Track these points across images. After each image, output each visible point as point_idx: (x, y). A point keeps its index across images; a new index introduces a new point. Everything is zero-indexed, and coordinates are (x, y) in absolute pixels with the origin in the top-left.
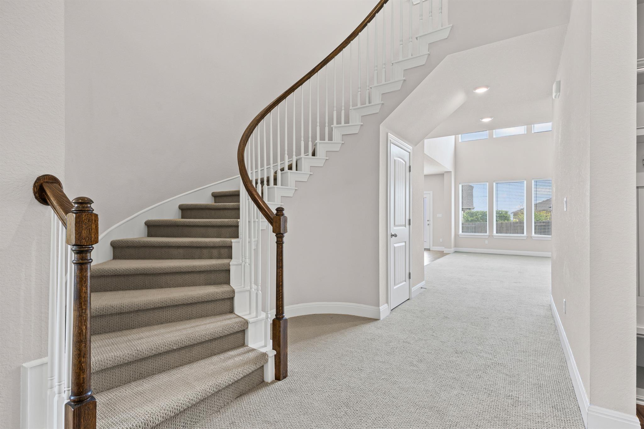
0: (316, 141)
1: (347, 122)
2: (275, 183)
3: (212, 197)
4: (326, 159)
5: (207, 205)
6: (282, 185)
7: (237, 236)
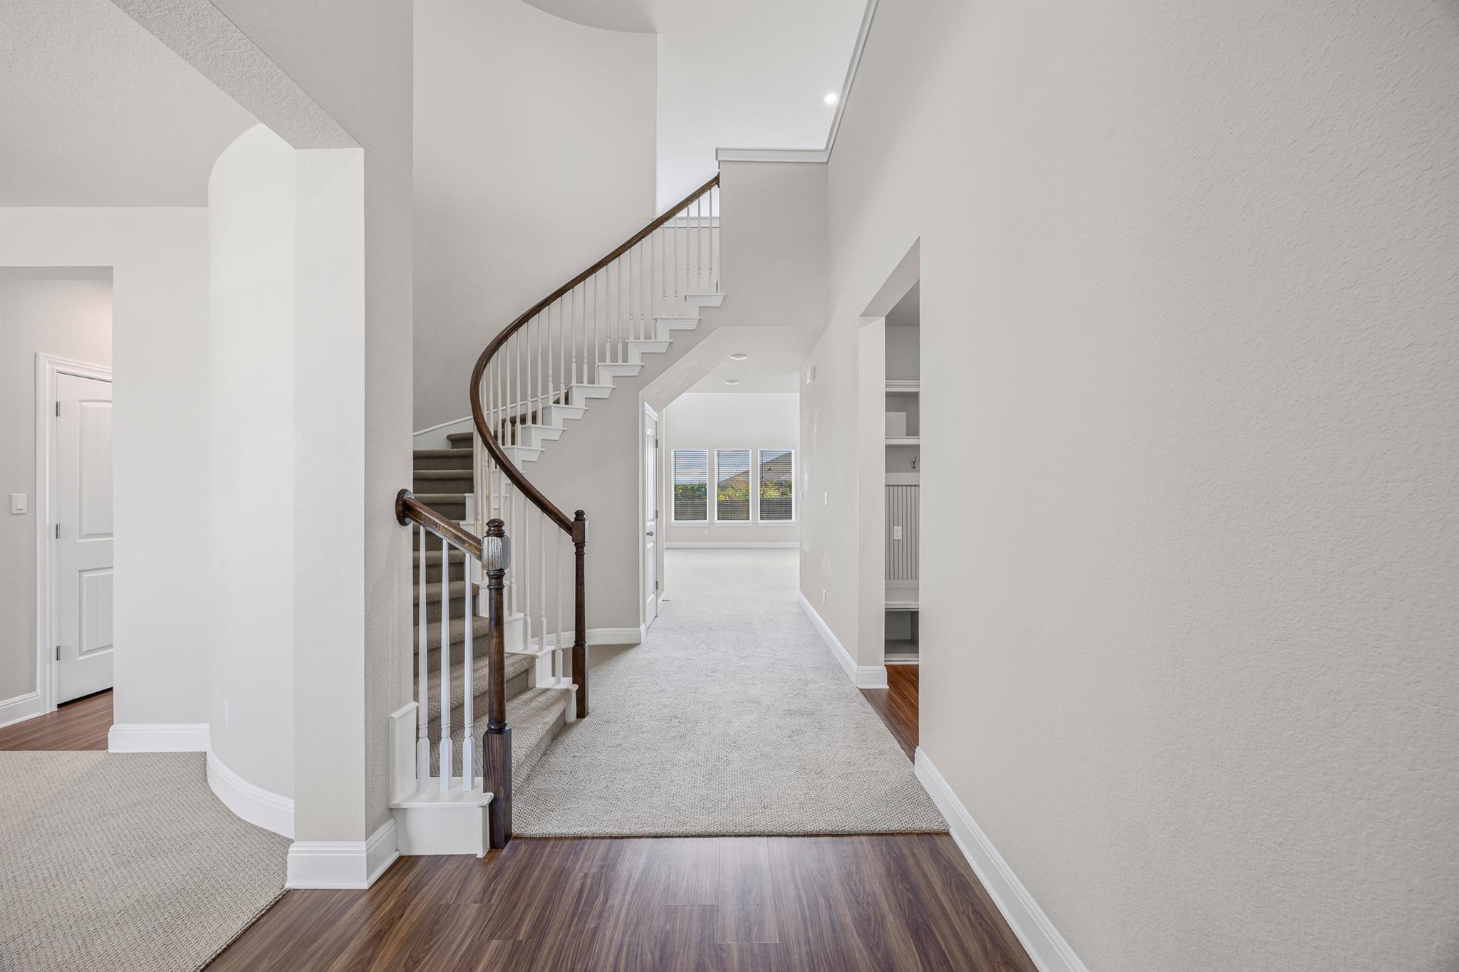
0: (572, 384)
1: (591, 381)
2: (513, 443)
3: (448, 441)
4: (564, 431)
5: (442, 451)
6: (522, 445)
7: (472, 492)
